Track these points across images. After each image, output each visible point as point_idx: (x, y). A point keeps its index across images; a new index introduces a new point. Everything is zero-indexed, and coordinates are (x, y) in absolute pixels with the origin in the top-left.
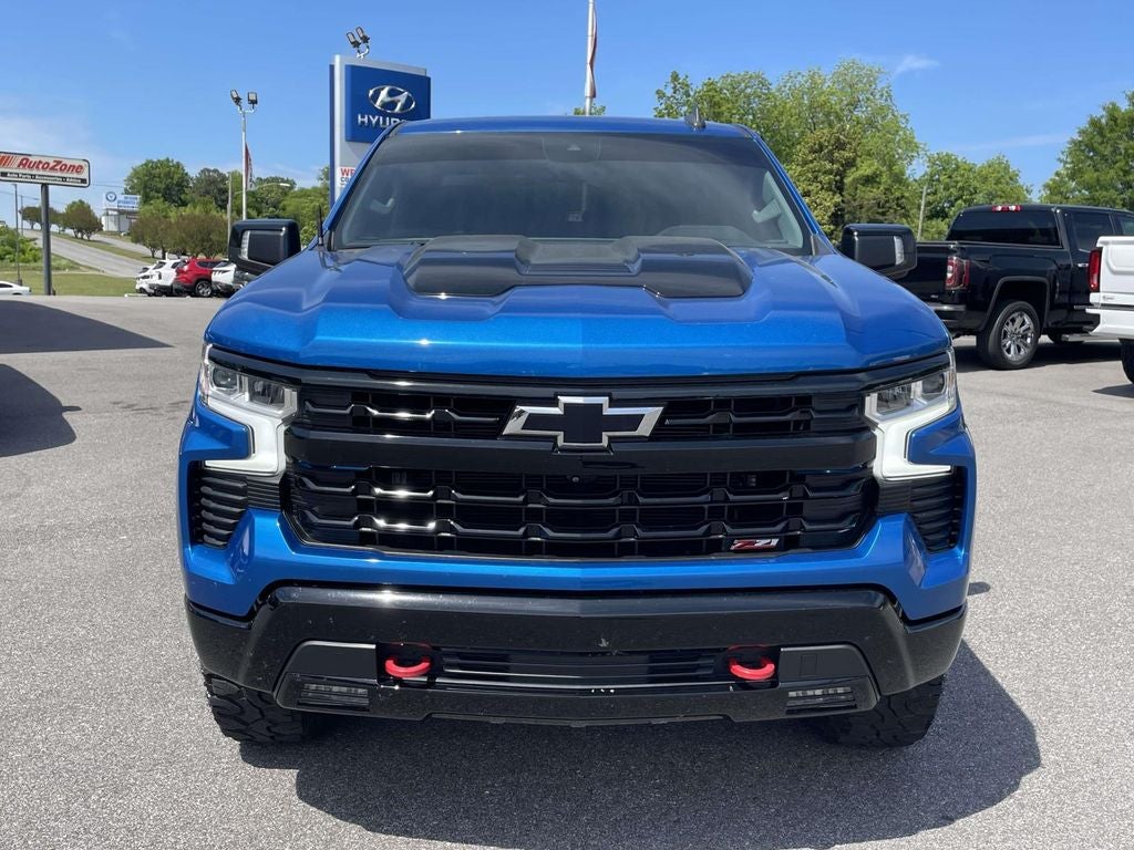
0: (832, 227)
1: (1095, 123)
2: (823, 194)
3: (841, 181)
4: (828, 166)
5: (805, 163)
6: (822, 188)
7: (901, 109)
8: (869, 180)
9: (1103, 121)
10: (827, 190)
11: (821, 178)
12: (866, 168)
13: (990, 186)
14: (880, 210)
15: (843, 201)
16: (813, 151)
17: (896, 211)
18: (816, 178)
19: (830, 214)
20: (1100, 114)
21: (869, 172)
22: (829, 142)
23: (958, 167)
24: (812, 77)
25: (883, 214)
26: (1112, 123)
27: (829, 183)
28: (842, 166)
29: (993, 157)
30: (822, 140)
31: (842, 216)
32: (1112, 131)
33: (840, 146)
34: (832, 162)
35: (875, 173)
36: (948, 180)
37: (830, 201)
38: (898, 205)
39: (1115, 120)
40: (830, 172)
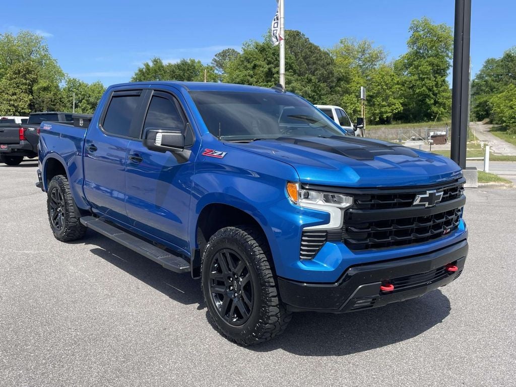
0: (30, 110)
1: (141, 71)
2: (23, 95)
3: (31, 89)
4: (24, 81)
5: (11, 79)
6: (22, 91)
7: (53, 56)
8: (46, 89)
9: (144, 70)
10: (25, 92)
11: (21, 87)
12: (43, 83)
13: (96, 94)
14: (53, 103)
15: (33, 98)
16: (15, 73)
17: (60, 104)
18: (18, 86)
19: (28, 104)
20: (143, 67)
21: (45, 85)
22: (23, 70)
23: (80, 85)
24: (7, 37)
25: (54, 105)
26: (148, 71)
27: (26, 89)
28: (31, 81)
29: (95, 81)
30: (20, 69)
31: (34, 106)
32: (148, 74)
33: (29, 72)
34: (26, 79)
35: (48, 86)
36: (77, 91)
37: (27, 98)
38: (61, 101)
39: (149, 70)
40: (26, 84)
